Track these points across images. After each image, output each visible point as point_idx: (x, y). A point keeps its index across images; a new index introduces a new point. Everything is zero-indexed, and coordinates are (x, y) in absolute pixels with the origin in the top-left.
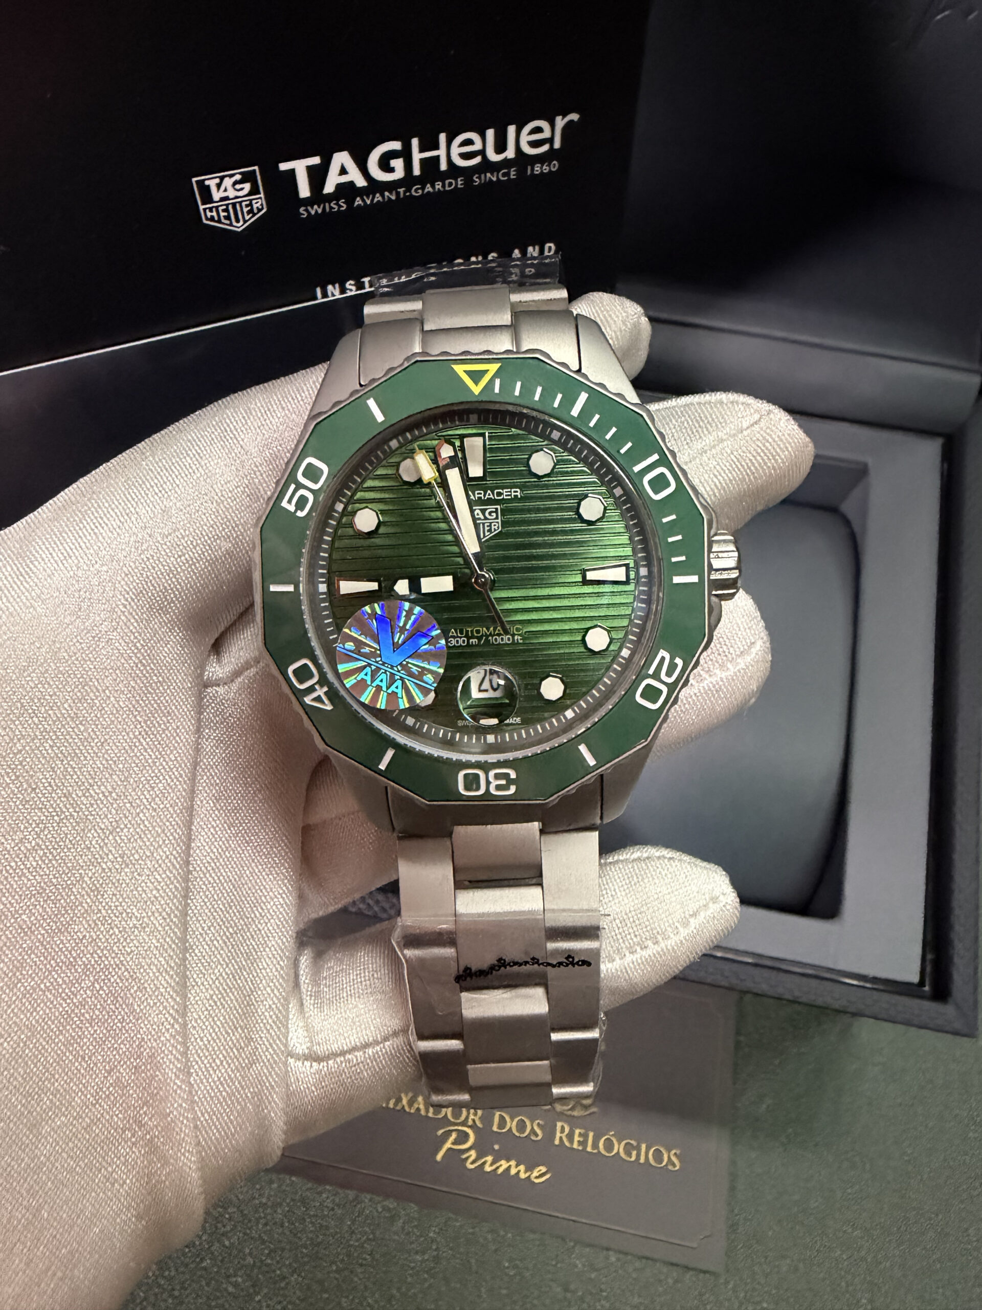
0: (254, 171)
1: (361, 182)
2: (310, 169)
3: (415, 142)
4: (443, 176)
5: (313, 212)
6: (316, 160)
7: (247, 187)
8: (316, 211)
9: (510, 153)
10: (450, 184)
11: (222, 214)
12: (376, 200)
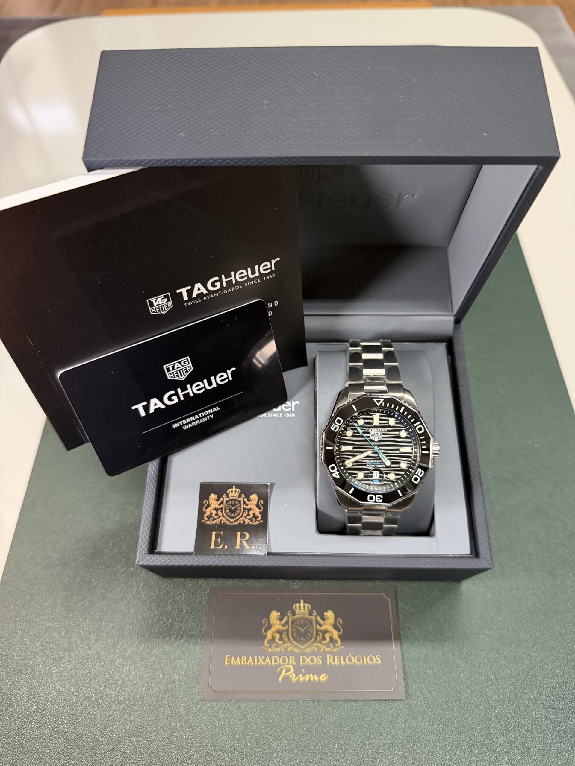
0: (168, 294)
1: (205, 292)
2: (187, 291)
3: (223, 276)
4: (234, 286)
5: (189, 304)
6: (189, 287)
7: (166, 300)
8: (190, 304)
9: (257, 274)
10: (237, 288)
11: (157, 310)
12: (211, 297)
